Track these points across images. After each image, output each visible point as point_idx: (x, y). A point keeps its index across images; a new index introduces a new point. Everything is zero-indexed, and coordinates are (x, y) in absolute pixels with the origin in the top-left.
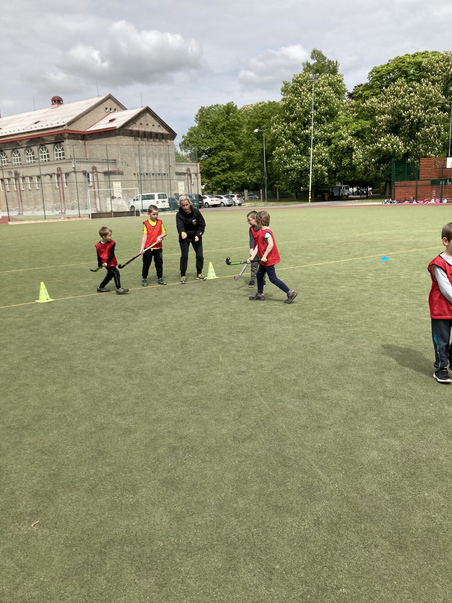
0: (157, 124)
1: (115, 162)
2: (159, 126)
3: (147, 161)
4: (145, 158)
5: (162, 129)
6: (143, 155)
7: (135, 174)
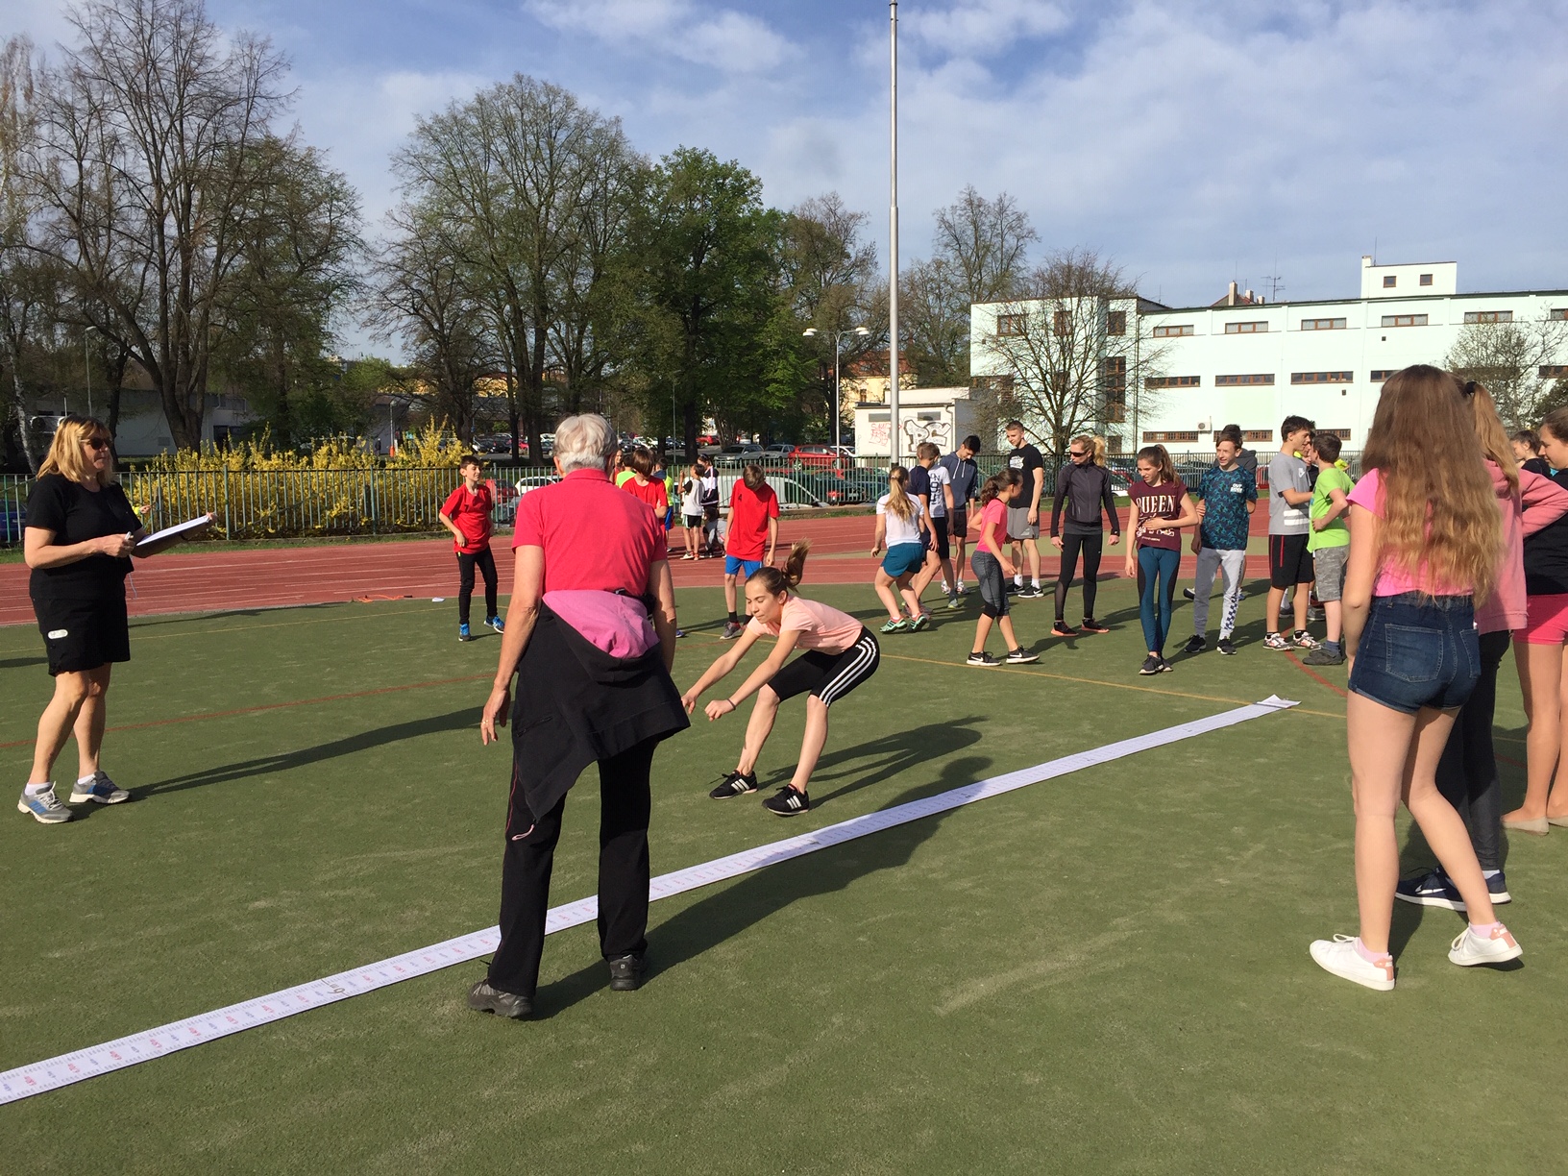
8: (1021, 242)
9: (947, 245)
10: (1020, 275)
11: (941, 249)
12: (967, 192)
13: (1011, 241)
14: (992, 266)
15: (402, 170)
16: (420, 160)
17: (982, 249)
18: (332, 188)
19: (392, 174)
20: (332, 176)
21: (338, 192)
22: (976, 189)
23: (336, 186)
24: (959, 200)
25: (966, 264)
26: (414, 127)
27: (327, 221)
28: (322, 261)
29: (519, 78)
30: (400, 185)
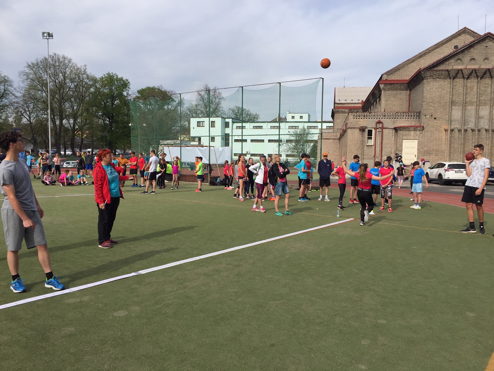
1: (418, 115)
3: (477, 111)
4: (474, 108)
6: (471, 103)
7: (446, 130)
8: (220, 100)
9: (200, 100)
10: (221, 109)
11: (199, 101)
12: (205, 86)
13: (217, 100)
14: (213, 106)
15: (21, 76)
16: (27, 75)
17: (210, 102)
18: (5, 79)
19: (18, 77)
20: (5, 76)
21: (7, 80)
22: (208, 85)
23: (6, 79)
24: (204, 88)
25: (205, 105)
26: (26, 65)
27: (4, 88)
28: (3, 99)
29: (55, 54)
30: (21, 80)
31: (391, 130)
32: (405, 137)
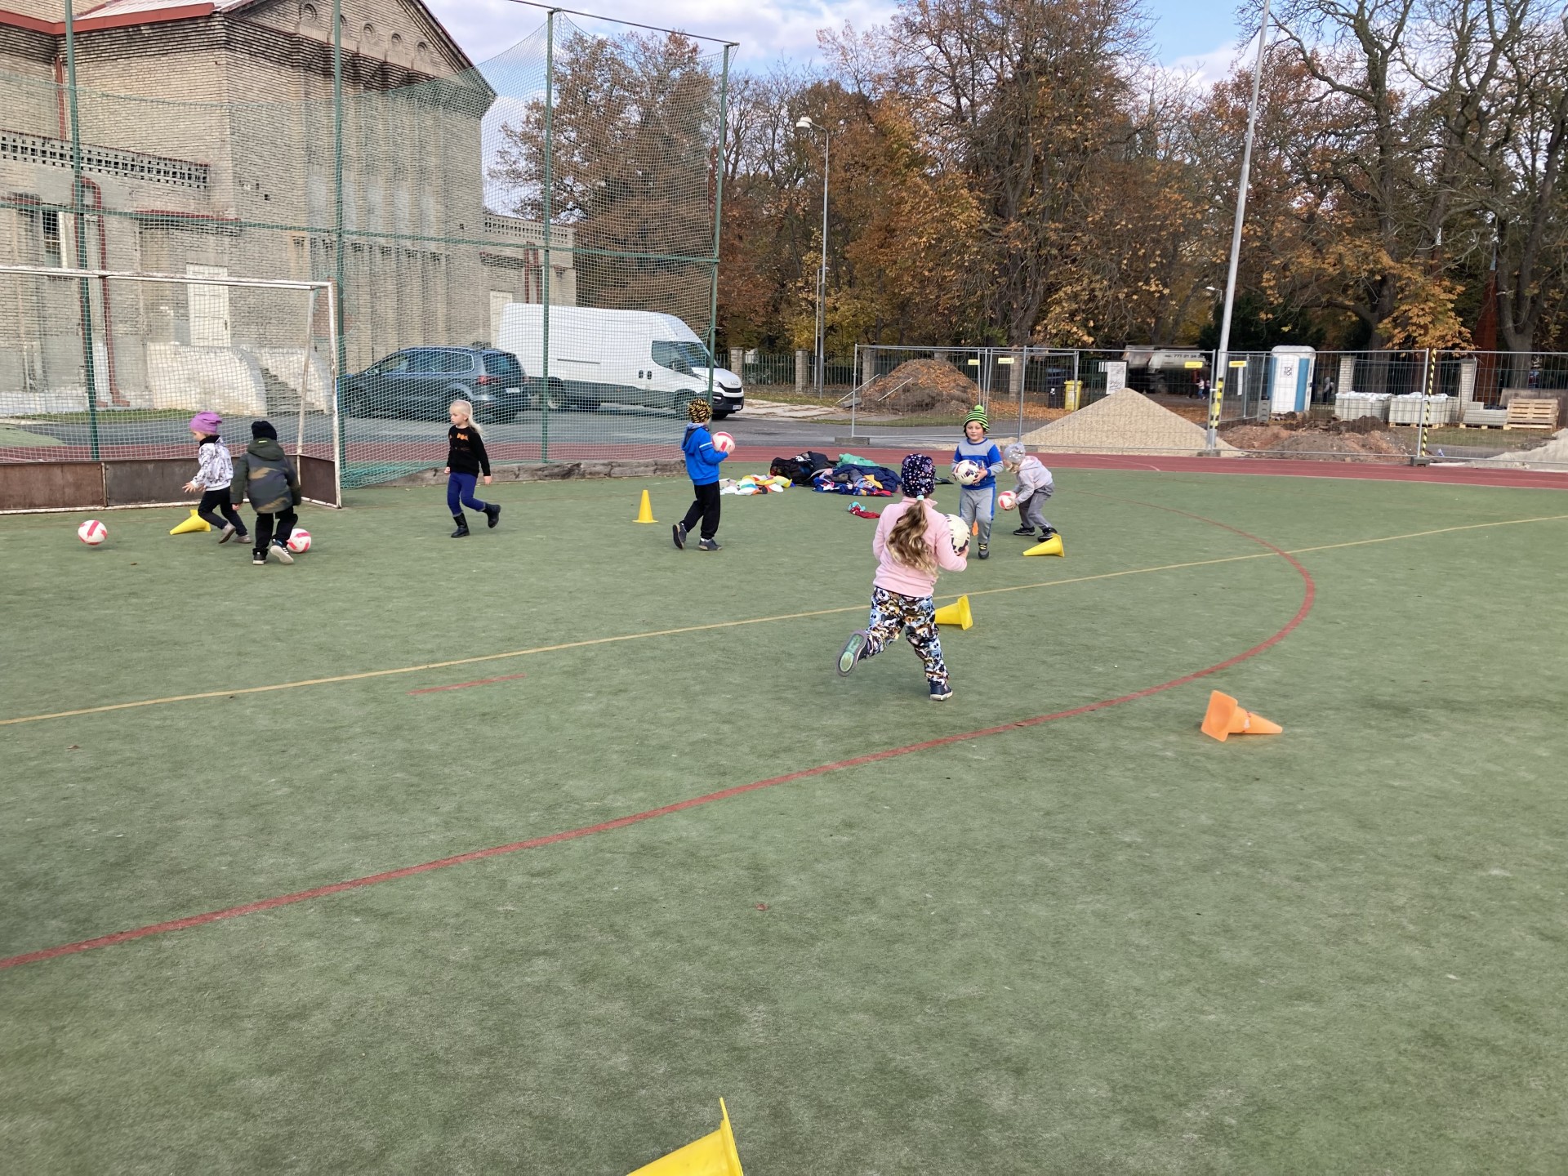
0: (413, 34)
1: (200, 175)
2: (422, 45)
3: (363, 189)
4: (352, 176)
5: (434, 63)
6: (346, 162)
7: (298, 243)
31: (127, 223)
32: (191, 255)
